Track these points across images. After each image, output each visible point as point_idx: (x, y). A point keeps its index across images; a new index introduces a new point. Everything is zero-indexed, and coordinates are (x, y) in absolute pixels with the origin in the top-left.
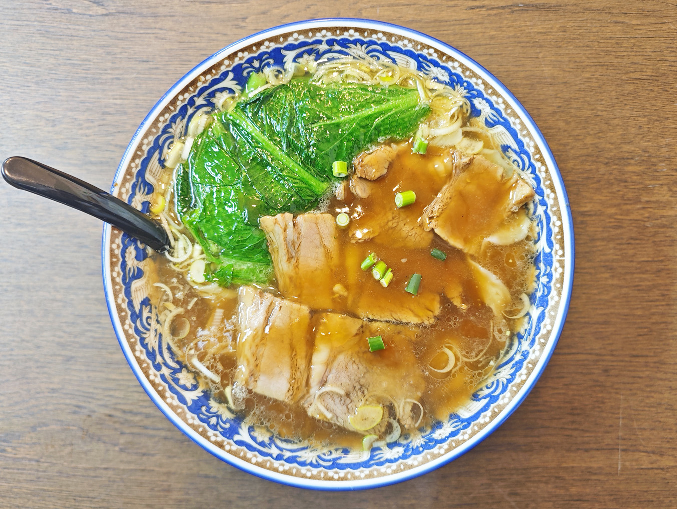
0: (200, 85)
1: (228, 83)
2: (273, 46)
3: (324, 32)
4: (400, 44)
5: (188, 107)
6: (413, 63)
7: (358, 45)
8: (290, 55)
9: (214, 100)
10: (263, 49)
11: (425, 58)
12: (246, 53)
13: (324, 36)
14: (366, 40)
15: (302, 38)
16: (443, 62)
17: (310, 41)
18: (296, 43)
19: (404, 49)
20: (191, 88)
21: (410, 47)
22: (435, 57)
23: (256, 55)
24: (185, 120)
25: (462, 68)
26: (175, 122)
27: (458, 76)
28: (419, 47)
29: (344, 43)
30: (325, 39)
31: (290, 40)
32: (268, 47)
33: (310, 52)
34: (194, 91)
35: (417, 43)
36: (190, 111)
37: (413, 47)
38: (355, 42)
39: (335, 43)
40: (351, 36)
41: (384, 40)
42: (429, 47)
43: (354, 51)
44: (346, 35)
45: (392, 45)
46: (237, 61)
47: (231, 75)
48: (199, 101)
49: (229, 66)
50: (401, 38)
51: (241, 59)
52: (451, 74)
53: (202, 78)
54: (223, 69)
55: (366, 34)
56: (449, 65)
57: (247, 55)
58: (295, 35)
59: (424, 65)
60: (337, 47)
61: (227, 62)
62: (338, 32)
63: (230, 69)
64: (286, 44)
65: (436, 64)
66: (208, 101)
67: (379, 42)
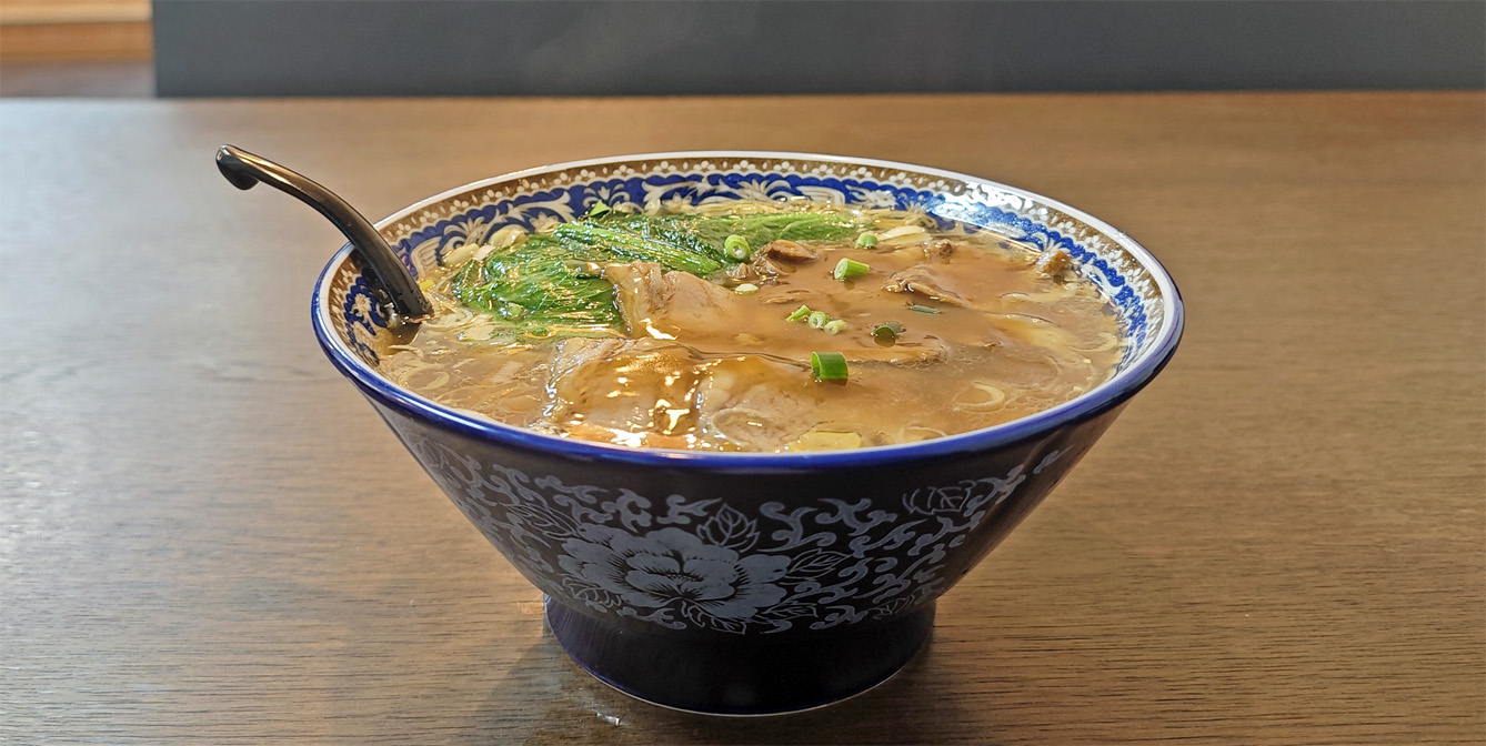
0: (521, 191)
1: (559, 206)
2: (632, 174)
3: (705, 164)
4: (815, 173)
5: (498, 212)
6: (838, 195)
7: (754, 182)
8: (654, 194)
9: (535, 223)
10: (617, 175)
11: (854, 183)
12: (592, 174)
13: (705, 170)
14: (765, 174)
15: (673, 170)
16: (882, 180)
17: (685, 175)
18: (665, 176)
19: (821, 179)
20: (507, 189)
21: (830, 174)
22: (869, 177)
23: (606, 180)
24: (489, 227)
25: (911, 178)
26: (474, 220)
27: (908, 191)
28: (844, 170)
29: (734, 181)
30: (706, 175)
31: (657, 171)
32: (624, 174)
33: (683, 193)
34: (511, 195)
35: (840, 165)
36: (498, 219)
37: (835, 173)
38: (750, 178)
39: (720, 181)
40: (744, 170)
41: (792, 171)
42: (857, 167)
43: (748, 192)
44: (736, 169)
45: (803, 176)
46: (578, 181)
47: (566, 197)
48: (515, 212)
49: (565, 183)
50: (816, 164)
51: (584, 179)
52: (896, 192)
53: (526, 184)
54: (557, 184)
55: (765, 166)
56: (892, 181)
57: (593, 177)
58: (665, 165)
59: (855, 194)
60: (724, 188)
61: (564, 177)
62: (725, 164)
63: (567, 187)
64: (649, 175)
65: (872, 187)
66: (527, 219)
67: (785, 175)
